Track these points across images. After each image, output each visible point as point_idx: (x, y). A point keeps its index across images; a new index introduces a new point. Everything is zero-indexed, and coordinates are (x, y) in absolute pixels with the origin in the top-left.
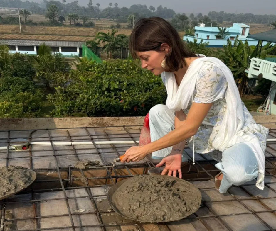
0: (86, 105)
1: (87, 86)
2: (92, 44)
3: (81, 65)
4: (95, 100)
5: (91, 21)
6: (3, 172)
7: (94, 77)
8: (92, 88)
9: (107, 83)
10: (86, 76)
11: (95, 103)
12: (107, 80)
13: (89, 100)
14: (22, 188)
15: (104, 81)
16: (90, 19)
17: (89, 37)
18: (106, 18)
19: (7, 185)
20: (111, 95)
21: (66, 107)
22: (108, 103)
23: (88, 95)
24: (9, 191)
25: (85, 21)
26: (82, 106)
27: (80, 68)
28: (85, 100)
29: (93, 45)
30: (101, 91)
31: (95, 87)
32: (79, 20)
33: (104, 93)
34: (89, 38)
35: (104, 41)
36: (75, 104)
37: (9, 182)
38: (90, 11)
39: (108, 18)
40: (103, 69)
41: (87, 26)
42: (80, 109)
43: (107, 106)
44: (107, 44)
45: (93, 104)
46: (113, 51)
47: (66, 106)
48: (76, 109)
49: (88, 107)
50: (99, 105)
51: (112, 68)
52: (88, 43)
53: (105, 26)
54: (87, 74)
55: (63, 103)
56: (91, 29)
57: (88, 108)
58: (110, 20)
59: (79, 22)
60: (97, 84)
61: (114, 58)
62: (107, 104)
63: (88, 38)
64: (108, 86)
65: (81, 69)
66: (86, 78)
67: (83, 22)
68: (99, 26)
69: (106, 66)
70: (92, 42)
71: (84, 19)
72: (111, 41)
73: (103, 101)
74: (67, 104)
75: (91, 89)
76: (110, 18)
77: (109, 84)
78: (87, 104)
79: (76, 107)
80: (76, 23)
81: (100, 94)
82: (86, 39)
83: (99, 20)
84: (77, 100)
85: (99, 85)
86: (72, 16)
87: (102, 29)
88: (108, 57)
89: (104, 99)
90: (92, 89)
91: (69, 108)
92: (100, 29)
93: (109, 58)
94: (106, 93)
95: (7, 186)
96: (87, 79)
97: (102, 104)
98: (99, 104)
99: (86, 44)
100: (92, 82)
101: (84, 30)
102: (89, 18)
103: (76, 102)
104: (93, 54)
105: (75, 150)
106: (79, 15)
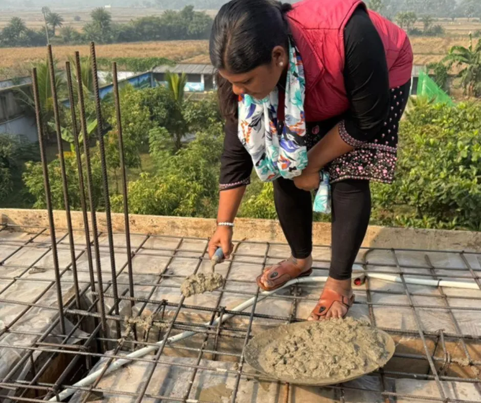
0: (418, 192)
1: (427, 154)
2: (438, 69)
3: (415, 112)
4: (439, 183)
5: (439, 23)
6: (341, 329)
7: (440, 136)
8: (436, 158)
9: (466, 147)
10: (424, 133)
11: (438, 189)
12: (466, 142)
13: (427, 180)
14: (376, 367)
15: (460, 143)
16: (437, 20)
17: (432, 56)
18: (467, 17)
19: (351, 355)
20: (470, 174)
21: (382, 194)
22: (465, 190)
23: (427, 172)
24: (355, 368)
25: (426, 25)
26: (411, 192)
27: (412, 117)
28: (421, 181)
29: (440, 71)
30: (451, 165)
31: (442, 156)
32: (417, 23)
33: (456, 169)
34: (432, 58)
35: (460, 63)
36: (399, 189)
37: (355, 351)
38: (438, 4)
39: (470, 17)
40: (459, 120)
41: (430, 34)
42: (407, 198)
43: (460, 196)
44: (466, 69)
45: (432, 190)
46: (476, 82)
47: (382, 191)
48: (399, 198)
49: (421, 196)
50: (445, 193)
51: (477, 117)
52: (430, 67)
53: (463, 33)
54: (427, 131)
55: (377, 186)
56: (437, 39)
57: (423, 197)
58: (474, 21)
59: (415, 27)
60: (446, 151)
61: (476, 96)
62: (462, 191)
63: (429, 57)
64: (468, 154)
65: (415, 119)
66: (425, 138)
67: (423, 27)
68: (453, 33)
69: (465, 113)
70: (438, 66)
71: (427, 21)
72: (473, 63)
73: (456, 185)
74: (384, 188)
75: (432, 159)
76: (473, 16)
77: (469, 149)
78: (420, 189)
79: (401, 193)
80: (411, 29)
81: (449, 169)
82: (427, 60)
83: (453, 20)
84: (404, 182)
85: (449, 151)
86: (406, 16)
87: (457, 38)
88: (465, 94)
89: (456, 181)
90: (436, 160)
91: (387, 196)
92: (453, 39)
93: (467, 97)
94: (461, 168)
95: (352, 358)
96: (428, 139)
97: (452, 190)
98: (445, 190)
99: (425, 69)
100: (435, 146)
101: (424, 42)
102: (435, 19)
103: (401, 184)
104: (437, 89)
105: (445, 297)
106: (417, 14)
